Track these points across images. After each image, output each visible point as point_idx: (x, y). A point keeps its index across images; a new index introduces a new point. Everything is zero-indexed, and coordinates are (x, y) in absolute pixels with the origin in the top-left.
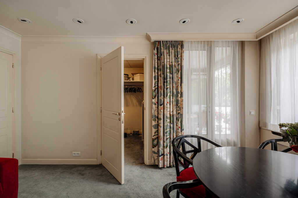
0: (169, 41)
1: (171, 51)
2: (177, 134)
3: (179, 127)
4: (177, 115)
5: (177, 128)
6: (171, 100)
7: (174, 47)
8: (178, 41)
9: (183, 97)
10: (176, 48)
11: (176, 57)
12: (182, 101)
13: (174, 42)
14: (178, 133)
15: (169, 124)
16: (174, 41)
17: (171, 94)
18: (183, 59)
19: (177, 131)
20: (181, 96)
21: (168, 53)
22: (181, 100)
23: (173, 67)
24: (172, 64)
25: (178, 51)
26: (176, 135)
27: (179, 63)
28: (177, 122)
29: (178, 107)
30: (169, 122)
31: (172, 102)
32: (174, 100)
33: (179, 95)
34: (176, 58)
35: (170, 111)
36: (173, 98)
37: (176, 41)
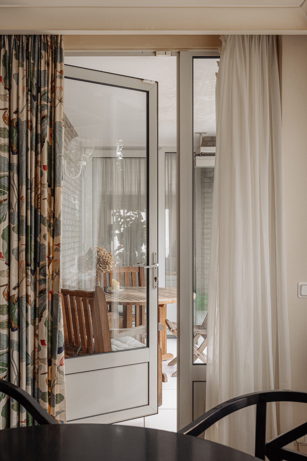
0: (10, 37)
1: (14, 71)
2: (37, 366)
3: (43, 342)
4: (37, 299)
5: (37, 346)
6: (15, 245)
7: (28, 58)
8: (40, 36)
9: (59, 234)
10: (34, 59)
11: (34, 93)
12: (57, 248)
13: (28, 39)
14: (40, 363)
15: (5, 332)
16: (28, 37)
17: (15, 225)
18: (61, 101)
19: (36, 357)
20: (55, 231)
21: (5, 78)
22: (55, 247)
23: (24, 128)
24: (18, 118)
25: (39, 71)
26: (34, 368)
27: (46, 112)
28: (37, 324)
29: (40, 270)
30: (6, 325)
31: (16, 251)
32: (24, 247)
33: (45, 230)
34: (32, 96)
35: (9, 285)
36: (19, 239)
37: (35, 36)
